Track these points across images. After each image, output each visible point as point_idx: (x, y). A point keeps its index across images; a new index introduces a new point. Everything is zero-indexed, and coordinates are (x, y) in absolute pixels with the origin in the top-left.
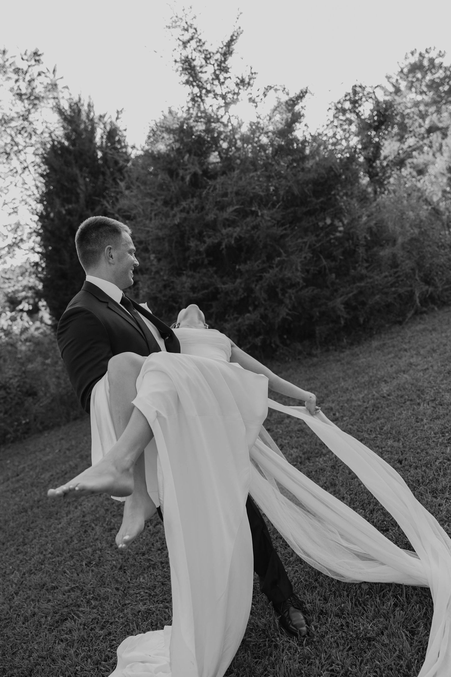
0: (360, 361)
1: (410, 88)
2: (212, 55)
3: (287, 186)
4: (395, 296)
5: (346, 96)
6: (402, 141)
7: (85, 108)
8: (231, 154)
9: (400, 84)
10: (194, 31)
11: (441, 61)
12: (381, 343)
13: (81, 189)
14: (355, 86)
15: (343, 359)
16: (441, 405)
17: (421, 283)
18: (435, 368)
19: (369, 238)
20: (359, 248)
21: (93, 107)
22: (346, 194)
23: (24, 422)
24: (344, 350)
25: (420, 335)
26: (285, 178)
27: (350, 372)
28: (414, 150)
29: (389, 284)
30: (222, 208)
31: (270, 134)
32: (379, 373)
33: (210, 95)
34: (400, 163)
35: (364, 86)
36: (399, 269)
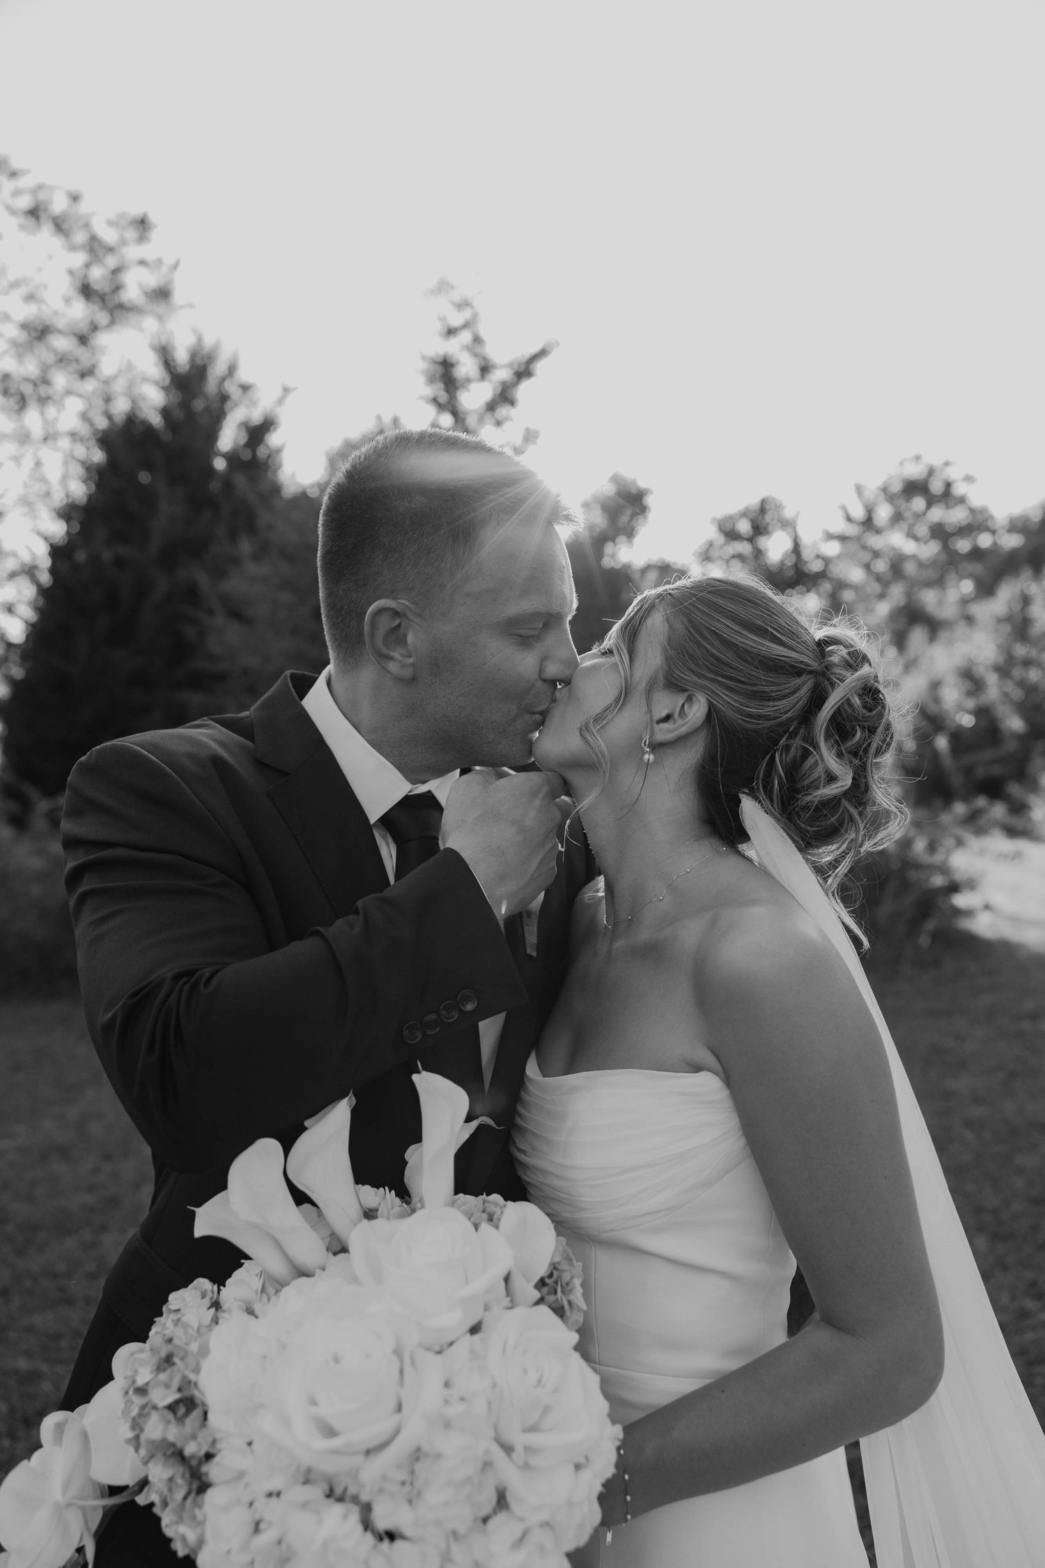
1: (896, 523)
2: (495, 367)
5: (745, 510)
9: (877, 509)
10: (473, 316)
11: (965, 492)
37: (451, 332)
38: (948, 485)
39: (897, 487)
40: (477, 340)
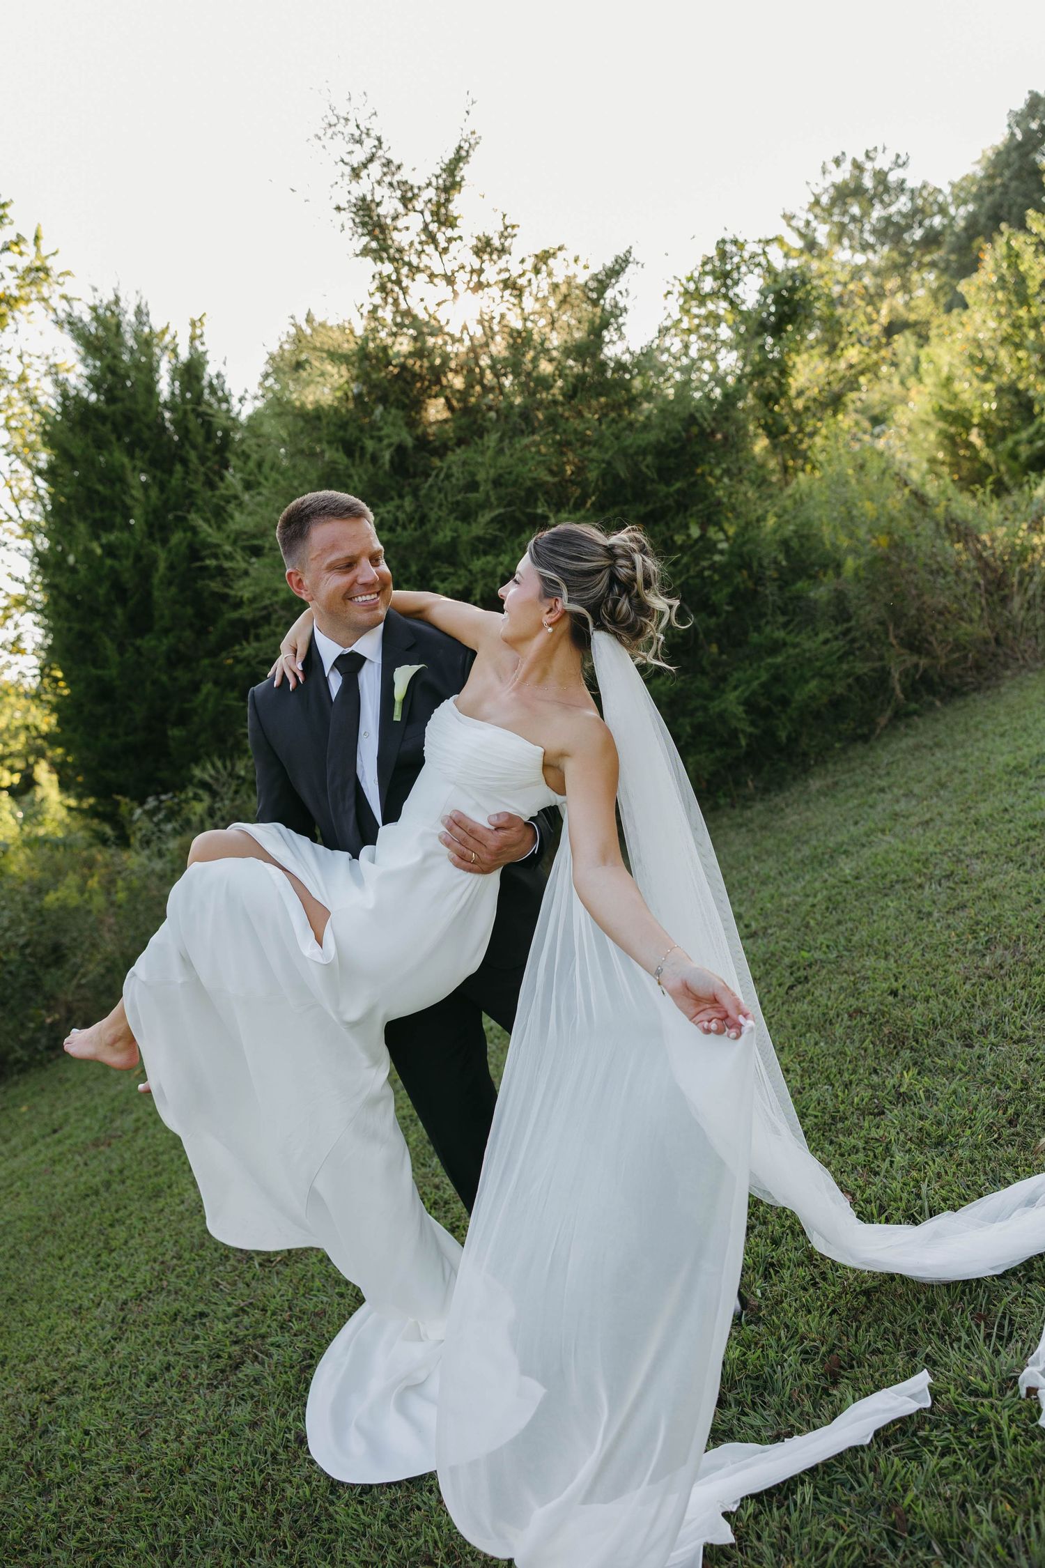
0: (788, 822)
1: (839, 240)
2: (416, 191)
3: (603, 461)
4: (850, 680)
5: (704, 264)
6: (834, 356)
7: (130, 317)
8: (473, 400)
9: (815, 230)
10: (376, 143)
11: (902, 177)
12: (830, 780)
13: (132, 497)
14: (724, 241)
15: (751, 820)
16: (966, 883)
17: (903, 651)
18: (947, 817)
19: (784, 563)
20: (763, 585)
21: (147, 315)
22: (727, 472)
23: (49, 1021)
24: (749, 804)
25: (910, 758)
26: (596, 443)
27: (770, 843)
28: (862, 373)
29: (834, 657)
30: (467, 515)
31: (555, 354)
32: (832, 839)
33: (419, 276)
34: (834, 402)
35: (741, 240)
36: (853, 623)
37: (356, 173)
38: (880, 177)
39: (825, 200)
40: (391, 167)
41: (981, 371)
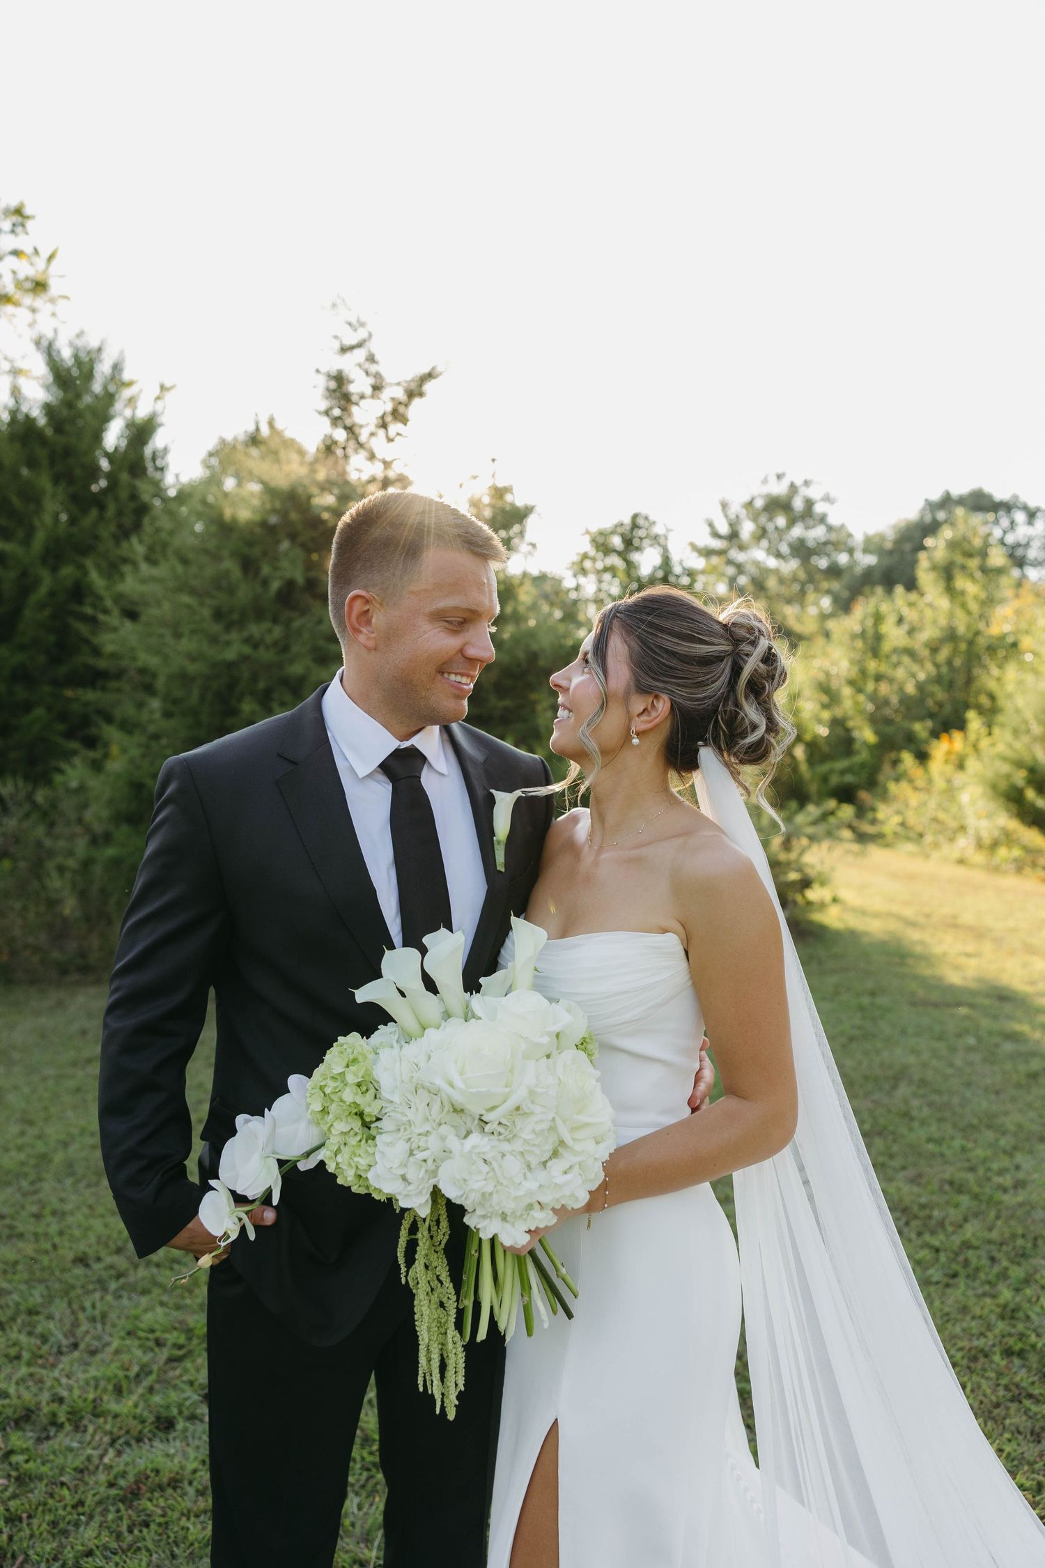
1: (759, 540)
2: (387, 385)
5: (618, 526)
7: (104, 369)
9: (742, 524)
10: (366, 336)
11: (826, 511)
14: (638, 515)
33: (362, 452)
35: (652, 519)
37: (344, 350)
38: (809, 504)
39: (759, 503)
40: (371, 359)
41: (825, 699)
